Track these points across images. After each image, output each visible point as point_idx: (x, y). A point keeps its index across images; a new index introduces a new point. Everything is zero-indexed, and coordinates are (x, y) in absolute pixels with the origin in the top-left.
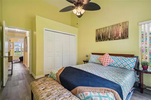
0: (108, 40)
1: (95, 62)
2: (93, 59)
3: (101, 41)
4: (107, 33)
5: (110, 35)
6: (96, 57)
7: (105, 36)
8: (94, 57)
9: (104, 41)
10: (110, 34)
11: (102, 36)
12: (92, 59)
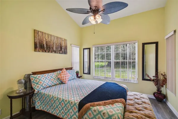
0: (54, 52)
1: (50, 84)
2: (47, 81)
3: (45, 51)
4: (52, 44)
5: (56, 48)
6: (50, 77)
7: (50, 46)
8: (46, 78)
9: (49, 52)
10: (56, 46)
11: (47, 45)
12: (44, 82)
